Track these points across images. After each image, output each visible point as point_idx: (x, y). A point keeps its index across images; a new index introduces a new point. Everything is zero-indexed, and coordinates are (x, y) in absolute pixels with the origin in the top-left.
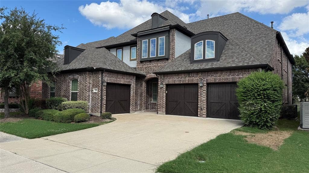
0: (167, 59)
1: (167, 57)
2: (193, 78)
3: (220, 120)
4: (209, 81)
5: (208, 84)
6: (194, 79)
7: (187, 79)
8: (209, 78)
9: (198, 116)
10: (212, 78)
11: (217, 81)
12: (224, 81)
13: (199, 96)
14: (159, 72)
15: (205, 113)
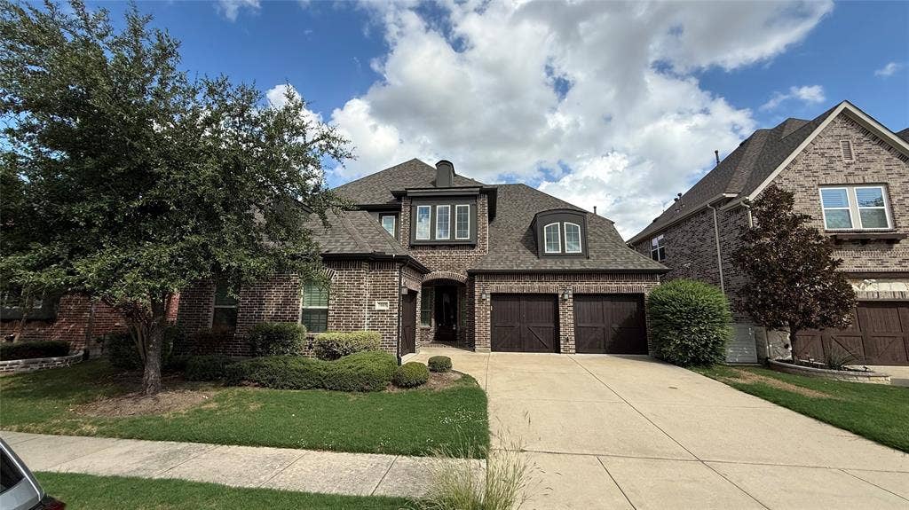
0: (473, 246)
1: (473, 243)
2: (548, 283)
3: (600, 357)
4: (578, 291)
5: (577, 296)
6: (552, 286)
7: (536, 287)
8: (577, 285)
9: (559, 352)
10: (582, 286)
11: (592, 291)
12: (603, 291)
13: (561, 317)
14: (479, 270)
15: (574, 347)
